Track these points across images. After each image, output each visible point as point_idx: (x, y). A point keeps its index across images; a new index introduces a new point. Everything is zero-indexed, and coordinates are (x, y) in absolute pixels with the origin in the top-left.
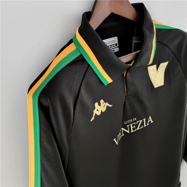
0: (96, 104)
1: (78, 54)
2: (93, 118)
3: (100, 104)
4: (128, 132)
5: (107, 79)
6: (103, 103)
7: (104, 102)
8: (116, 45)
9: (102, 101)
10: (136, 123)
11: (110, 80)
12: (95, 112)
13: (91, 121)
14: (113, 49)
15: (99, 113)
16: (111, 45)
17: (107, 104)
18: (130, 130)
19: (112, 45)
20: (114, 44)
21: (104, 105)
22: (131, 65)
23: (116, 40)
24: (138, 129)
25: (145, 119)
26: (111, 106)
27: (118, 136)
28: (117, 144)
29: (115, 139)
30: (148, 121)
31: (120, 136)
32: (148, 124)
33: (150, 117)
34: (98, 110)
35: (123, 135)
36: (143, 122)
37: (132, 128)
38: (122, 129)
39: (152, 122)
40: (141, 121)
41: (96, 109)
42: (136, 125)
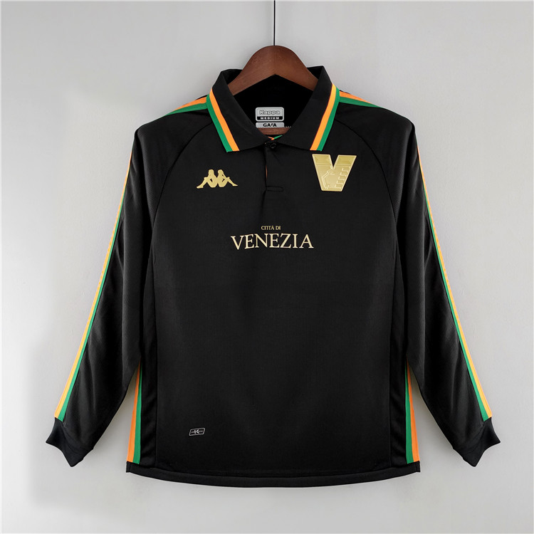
0: (211, 172)
1: (204, 108)
2: (201, 186)
3: (216, 174)
4: (266, 245)
5: (232, 145)
7: (224, 175)
8: (281, 118)
9: (220, 172)
10: (280, 235)
11: (235, 148)
12: (206, 180)
13: (198, 187)
14: (274, 123)
15: (213, 185)
16: (272, 117)
17: (228, 180)
18: (269, 244)
19: (274, 117)
20: (277, 117)
21: (224, 180)
22: (273, 139)
23: (280, 111)
24: (282, 246)
25: (295, 235)
26: (234, 185)
27: (242, 237)
28: (238, 248)
29: (233, 237)
30: (304, 242)
31: (247, 241)
32: (301, 247)
33: (307, 236)
34: (211, 180)
35: (257, 247)
36: (292, 237)
37: (272, 240)
38: (257, 235)
39: (311, 247)
40: (289, 235)
41: (209, 177)
42: (279, 238)
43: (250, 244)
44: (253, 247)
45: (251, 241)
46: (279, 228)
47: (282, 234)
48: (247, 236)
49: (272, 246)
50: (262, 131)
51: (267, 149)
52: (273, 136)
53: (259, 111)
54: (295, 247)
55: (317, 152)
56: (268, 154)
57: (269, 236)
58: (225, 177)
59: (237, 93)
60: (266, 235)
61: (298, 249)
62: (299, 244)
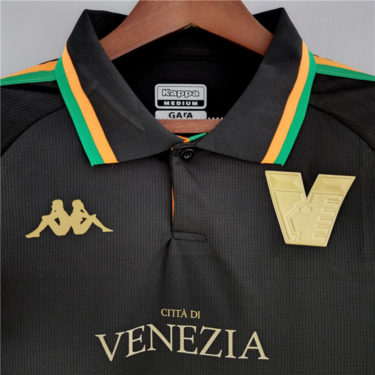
1: (50, 79)
2: (36, 234)
3: (69, 209)
6: (82, 211)
7: (84, 210)
8: (201, 103)
9: (78, 205)
10: (199, 329)
11: (108, 156)
12: (47, 221)
13: (28, 236)
14: (188, 112)
15: (60, 231)
16: (185, 101)
17: (93, 219)
18: (176, 345)
19: (188, 101)
20: (195, 101)
21: (84, 219)
22: (188, 140)
23: (200, 91)
24: (203, 352)
25: (231, 332)
26: (105, 230)
27: (120, 334)
28: (111, 357)
29: (101, 337)
30: (248, 347)
31: (131, 341)
32: (243, 357)
33: (255, 335)
34: (57, 221)
35: (152, 349)
36: (223, 337)
37: (182, 338)
38: (152, 328)
39: (263, 357)
40: (218, 331)
41: (53, 215)
42: (197, 336)
43: (137, 346)
44: (144, 350)
45: (140, 339)
46: (198, 315)
47: (204, 328)
48: (131, 332)
49: (182, 350)
50: (166, 126)
51: (175, 160)
52: (188, 135)
53: (161, 91)
54: (230, 355)
55: (275, 167)
56: (178, 168)
57: (176, 331)
58: (86, 214)
59: (119, 55)
60: (171, 326)
61: (237, 361)
62: (237, 351)
